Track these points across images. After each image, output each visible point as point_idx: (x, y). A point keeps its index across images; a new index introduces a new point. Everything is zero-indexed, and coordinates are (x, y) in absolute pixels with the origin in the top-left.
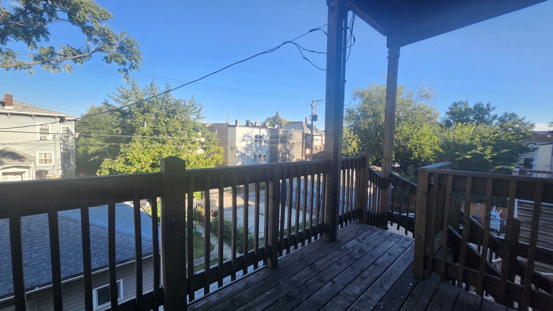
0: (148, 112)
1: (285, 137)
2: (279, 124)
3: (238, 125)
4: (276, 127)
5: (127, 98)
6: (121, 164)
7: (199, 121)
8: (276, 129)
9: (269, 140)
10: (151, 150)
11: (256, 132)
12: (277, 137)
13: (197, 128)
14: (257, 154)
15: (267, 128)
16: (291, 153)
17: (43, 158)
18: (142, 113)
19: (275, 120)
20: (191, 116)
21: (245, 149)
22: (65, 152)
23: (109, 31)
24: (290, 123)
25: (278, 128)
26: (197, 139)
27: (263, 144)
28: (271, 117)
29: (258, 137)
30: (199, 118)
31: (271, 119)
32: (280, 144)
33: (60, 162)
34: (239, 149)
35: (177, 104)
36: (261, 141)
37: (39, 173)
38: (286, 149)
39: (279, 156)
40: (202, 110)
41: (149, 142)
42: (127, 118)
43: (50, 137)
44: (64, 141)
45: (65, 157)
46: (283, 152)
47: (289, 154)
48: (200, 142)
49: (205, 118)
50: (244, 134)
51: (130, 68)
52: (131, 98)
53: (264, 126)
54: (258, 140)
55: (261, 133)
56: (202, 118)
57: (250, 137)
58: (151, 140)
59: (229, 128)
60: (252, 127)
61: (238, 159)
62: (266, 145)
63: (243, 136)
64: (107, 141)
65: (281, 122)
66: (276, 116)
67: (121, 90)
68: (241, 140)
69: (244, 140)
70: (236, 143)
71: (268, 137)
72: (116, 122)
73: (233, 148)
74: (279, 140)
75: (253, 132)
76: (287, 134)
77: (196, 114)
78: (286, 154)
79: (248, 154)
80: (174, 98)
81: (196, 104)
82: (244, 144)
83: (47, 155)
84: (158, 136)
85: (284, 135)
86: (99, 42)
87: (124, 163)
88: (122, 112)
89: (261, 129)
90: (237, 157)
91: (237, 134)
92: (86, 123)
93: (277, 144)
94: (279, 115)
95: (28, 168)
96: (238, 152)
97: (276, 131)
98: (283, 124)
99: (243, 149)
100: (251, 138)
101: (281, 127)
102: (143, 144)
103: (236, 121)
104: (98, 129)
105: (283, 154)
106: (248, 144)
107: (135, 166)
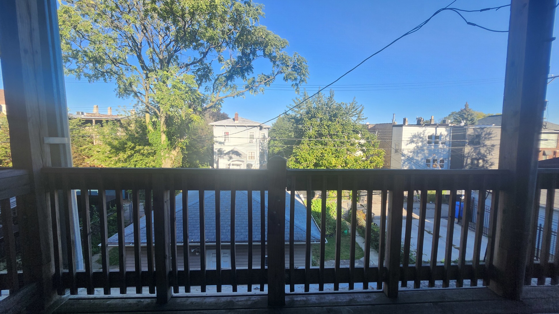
0: (315, 117)
1: (478, 136)
2: (469, 119)
3: (406, 124)
4: (463, 124)
5: (300, 107)
6: (293, 162)
7: (359, 122)
8: (462, 127)
9: (450, 142)
10: (315, 151)
11: (430, 131)
12: (464, 136)
13: (356, 130)
14: (431, 158)
15: (447, 126)
16: (488, 159)
17: (251, 155)
18: (310, 119)
19: (462, 115)
20: (352, 118)
21: (414, 152)
22: (262, 151)
23: (285, 56)
24: (489, 116)
25: (466, 125)
26: (357, 141)
27: (441, 146)
28: (457, 111)
29: (434, 138)
30: (359, 119)
31: (457, 114)
32: (469, 146)
33: (259, 158)
34: (405, 152)
35: (339, 108)
36: (437, 143)
37: (248, 165)
38: (479, 153)
39: (465, 162)
40: (362, 111)
41: (314, 144)
42: (300, 124)
43: (254, 140)
44: (261, 144)
45: (262, 155)
46: (474, 157)
47: (484, 160)
48: (359, 143)
49: (366, 119)
50: (413, 134)
51: (299, 82)
52: (303, 107)
53: (443, 124)
54: (433, 140)
55: (437, 133)
56: (363, 119)
57: (420, 138)
58: (316, 142)
59: (394, 128)
60: (425, 125)
61: (404, 163)
62: (445, 147)
63: (412, 137)
64: (286, 143)
65: (473, 116)
66: (465, 109)
67: (296, 101)
68: (409, 142)
69: (412, 142)
70: (401, 145)
71: (449, 136)
72: (292, 128)
73: (398, 151)
74: (467, 141)
75: (426, 132)
76: (482, 133)
77: (357, 115)
78: (478, 160)
79: (417, 158)
80: (337, 102)
81: (357, 105)
82: (413, 146)
83: (253, 153)
84: (321, 139)
85: (477, 134)
86: (280, 66)
87: (295, 162)
88: (296, 119)
89: (438, 127)
90: (403, 161)
91: (403, 134)
92: (275, 129)
93: (464, 146)
94: (470, 107)
95: (243, 161)
96: (403, 155)
97: (463, 129)
98: (476, 119)
99: (411, 152)
100: (423, 139)
101: (473, 124)
102: (310, 146)
103: (405, 120)
104: (282, 134)
105: (472, 160)
106: (417, 147)
107: (302, 164)
